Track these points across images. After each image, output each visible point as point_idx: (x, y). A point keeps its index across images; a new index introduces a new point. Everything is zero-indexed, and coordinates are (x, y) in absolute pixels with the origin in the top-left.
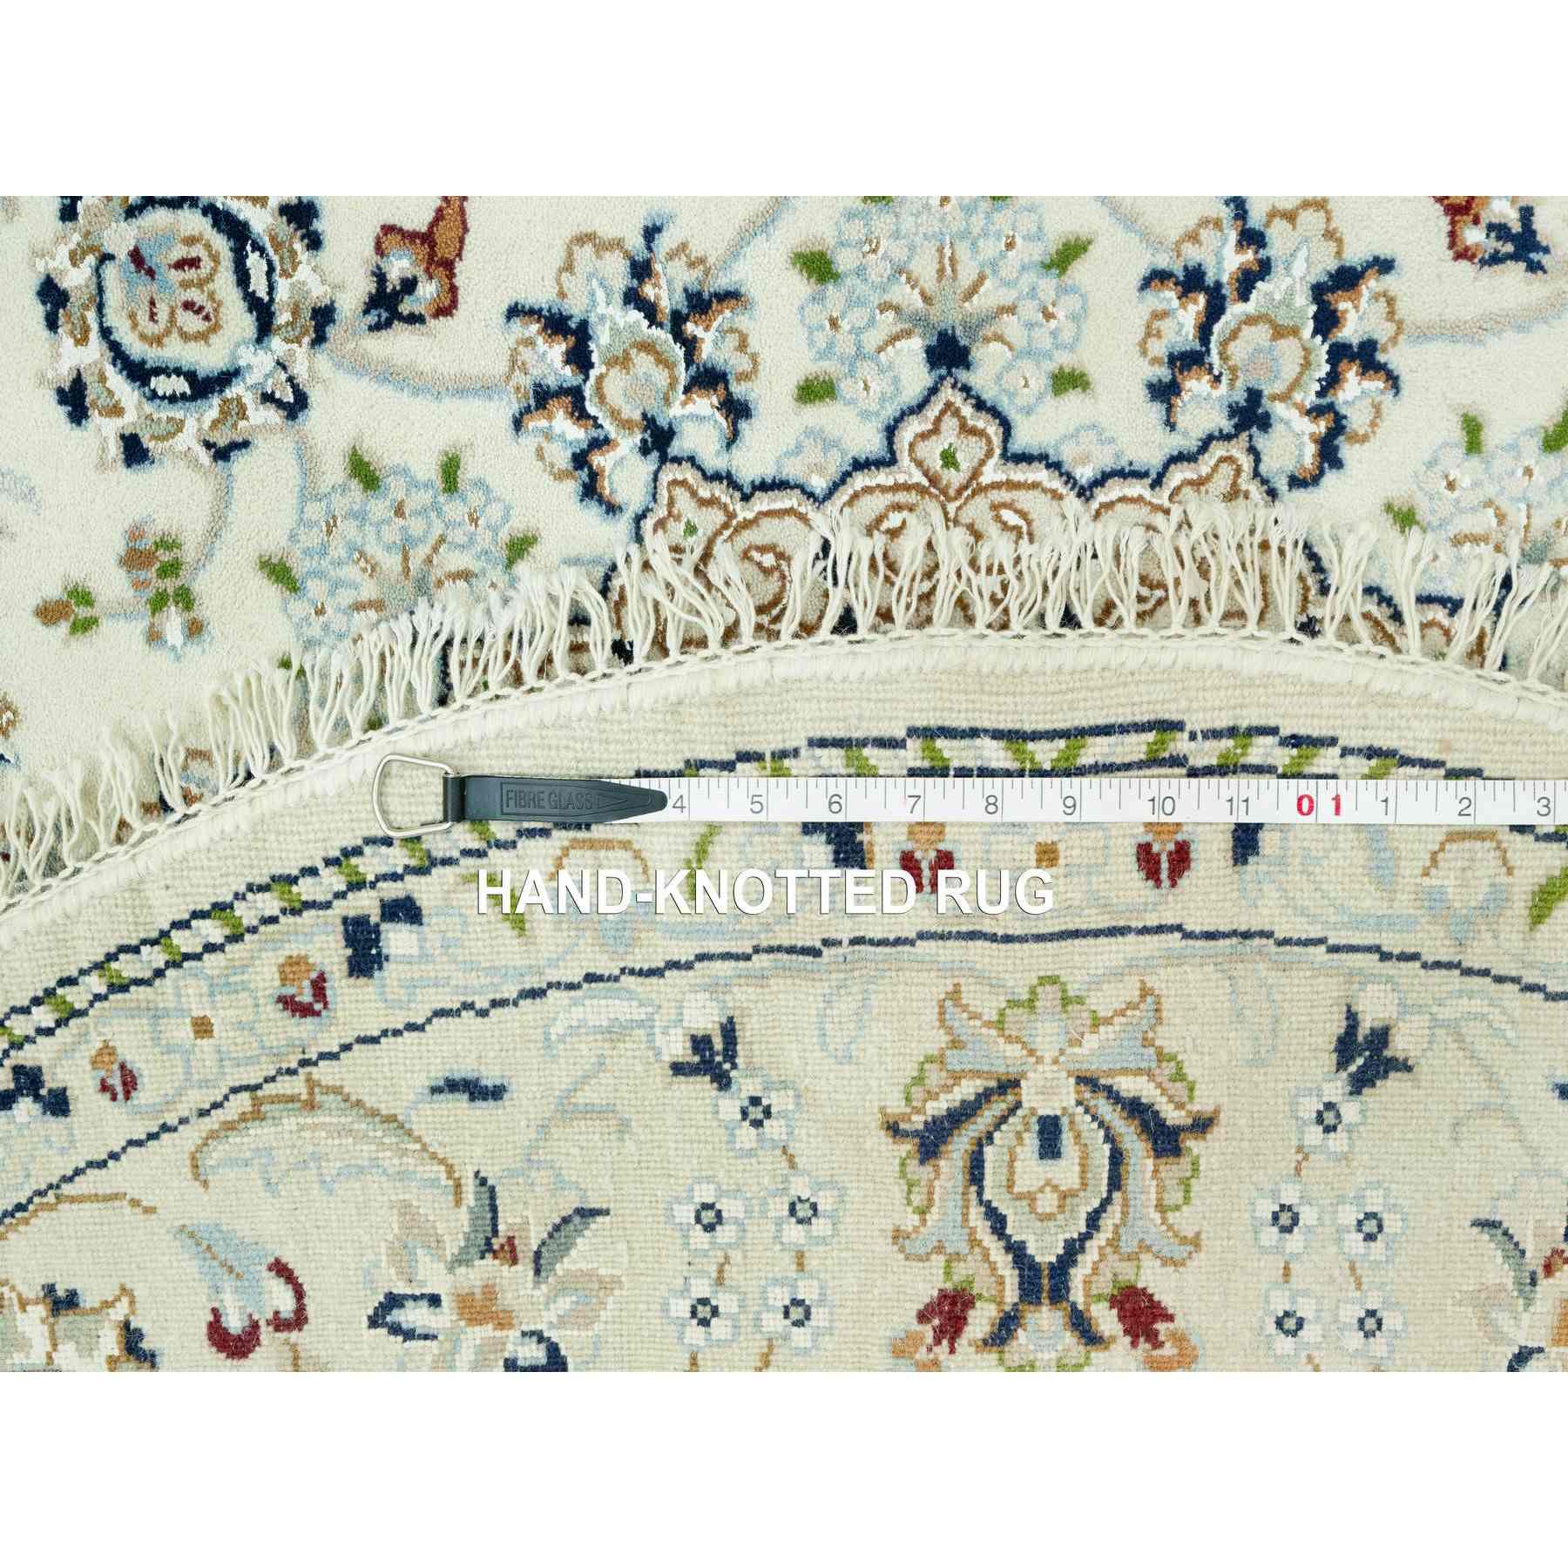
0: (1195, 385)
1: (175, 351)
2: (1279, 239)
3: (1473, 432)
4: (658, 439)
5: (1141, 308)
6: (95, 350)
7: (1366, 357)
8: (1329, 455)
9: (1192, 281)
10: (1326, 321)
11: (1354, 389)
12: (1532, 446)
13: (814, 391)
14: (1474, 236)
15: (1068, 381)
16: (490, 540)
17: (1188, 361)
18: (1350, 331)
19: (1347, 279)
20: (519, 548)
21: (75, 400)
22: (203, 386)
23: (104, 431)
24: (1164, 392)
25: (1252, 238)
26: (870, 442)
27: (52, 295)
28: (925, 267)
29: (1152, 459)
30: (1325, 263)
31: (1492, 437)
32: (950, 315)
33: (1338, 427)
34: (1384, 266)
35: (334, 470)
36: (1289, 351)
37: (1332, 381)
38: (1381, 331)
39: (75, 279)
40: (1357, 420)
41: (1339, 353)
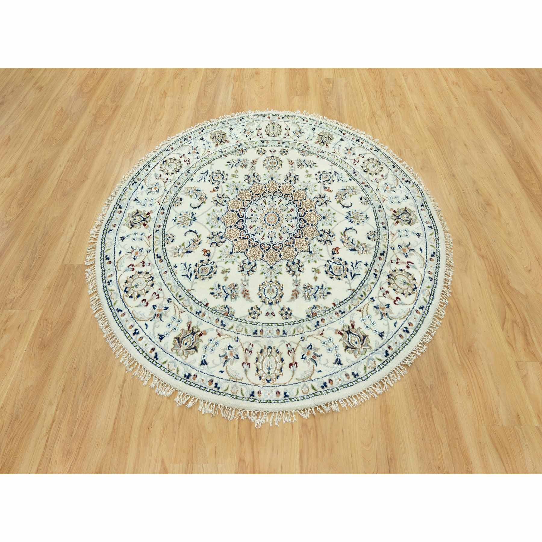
0: (323, 232)
1: (322, 177)
2: (333, 238)
3: (321, 250)
4: (318, 201)
5: (328, 229)
6: (322, 173)
7: (325, 243)
8: (319, 241)
9: (330, 232)
10: (328, 240)
11: (323, 242)
12: (320, 254)
13: (321, 210)
14: (334, 250)
15: (323, 225)
16: (312, 192)
17: (324, 232)
18: (327, 242)
19: (330, 242)
20: (311, 194)
21: (319, 172)
22: (320, 178)
23: (317, 173)
24: (322, 230)
25: (333, 236)
26: (318, 213)
27: (325, 171)
28: (329, 216)
29: (318, 229)
30: (331, 240)
31: (321, 251)
32: (326, 218)
33: (321, 241)
34: (331, 244)
35: (315, 185)
36: (326, 238)
37: (324, 241)
38: (327, 244)
39: (326, 172)
40: (321, 242)
41: (326, 241)
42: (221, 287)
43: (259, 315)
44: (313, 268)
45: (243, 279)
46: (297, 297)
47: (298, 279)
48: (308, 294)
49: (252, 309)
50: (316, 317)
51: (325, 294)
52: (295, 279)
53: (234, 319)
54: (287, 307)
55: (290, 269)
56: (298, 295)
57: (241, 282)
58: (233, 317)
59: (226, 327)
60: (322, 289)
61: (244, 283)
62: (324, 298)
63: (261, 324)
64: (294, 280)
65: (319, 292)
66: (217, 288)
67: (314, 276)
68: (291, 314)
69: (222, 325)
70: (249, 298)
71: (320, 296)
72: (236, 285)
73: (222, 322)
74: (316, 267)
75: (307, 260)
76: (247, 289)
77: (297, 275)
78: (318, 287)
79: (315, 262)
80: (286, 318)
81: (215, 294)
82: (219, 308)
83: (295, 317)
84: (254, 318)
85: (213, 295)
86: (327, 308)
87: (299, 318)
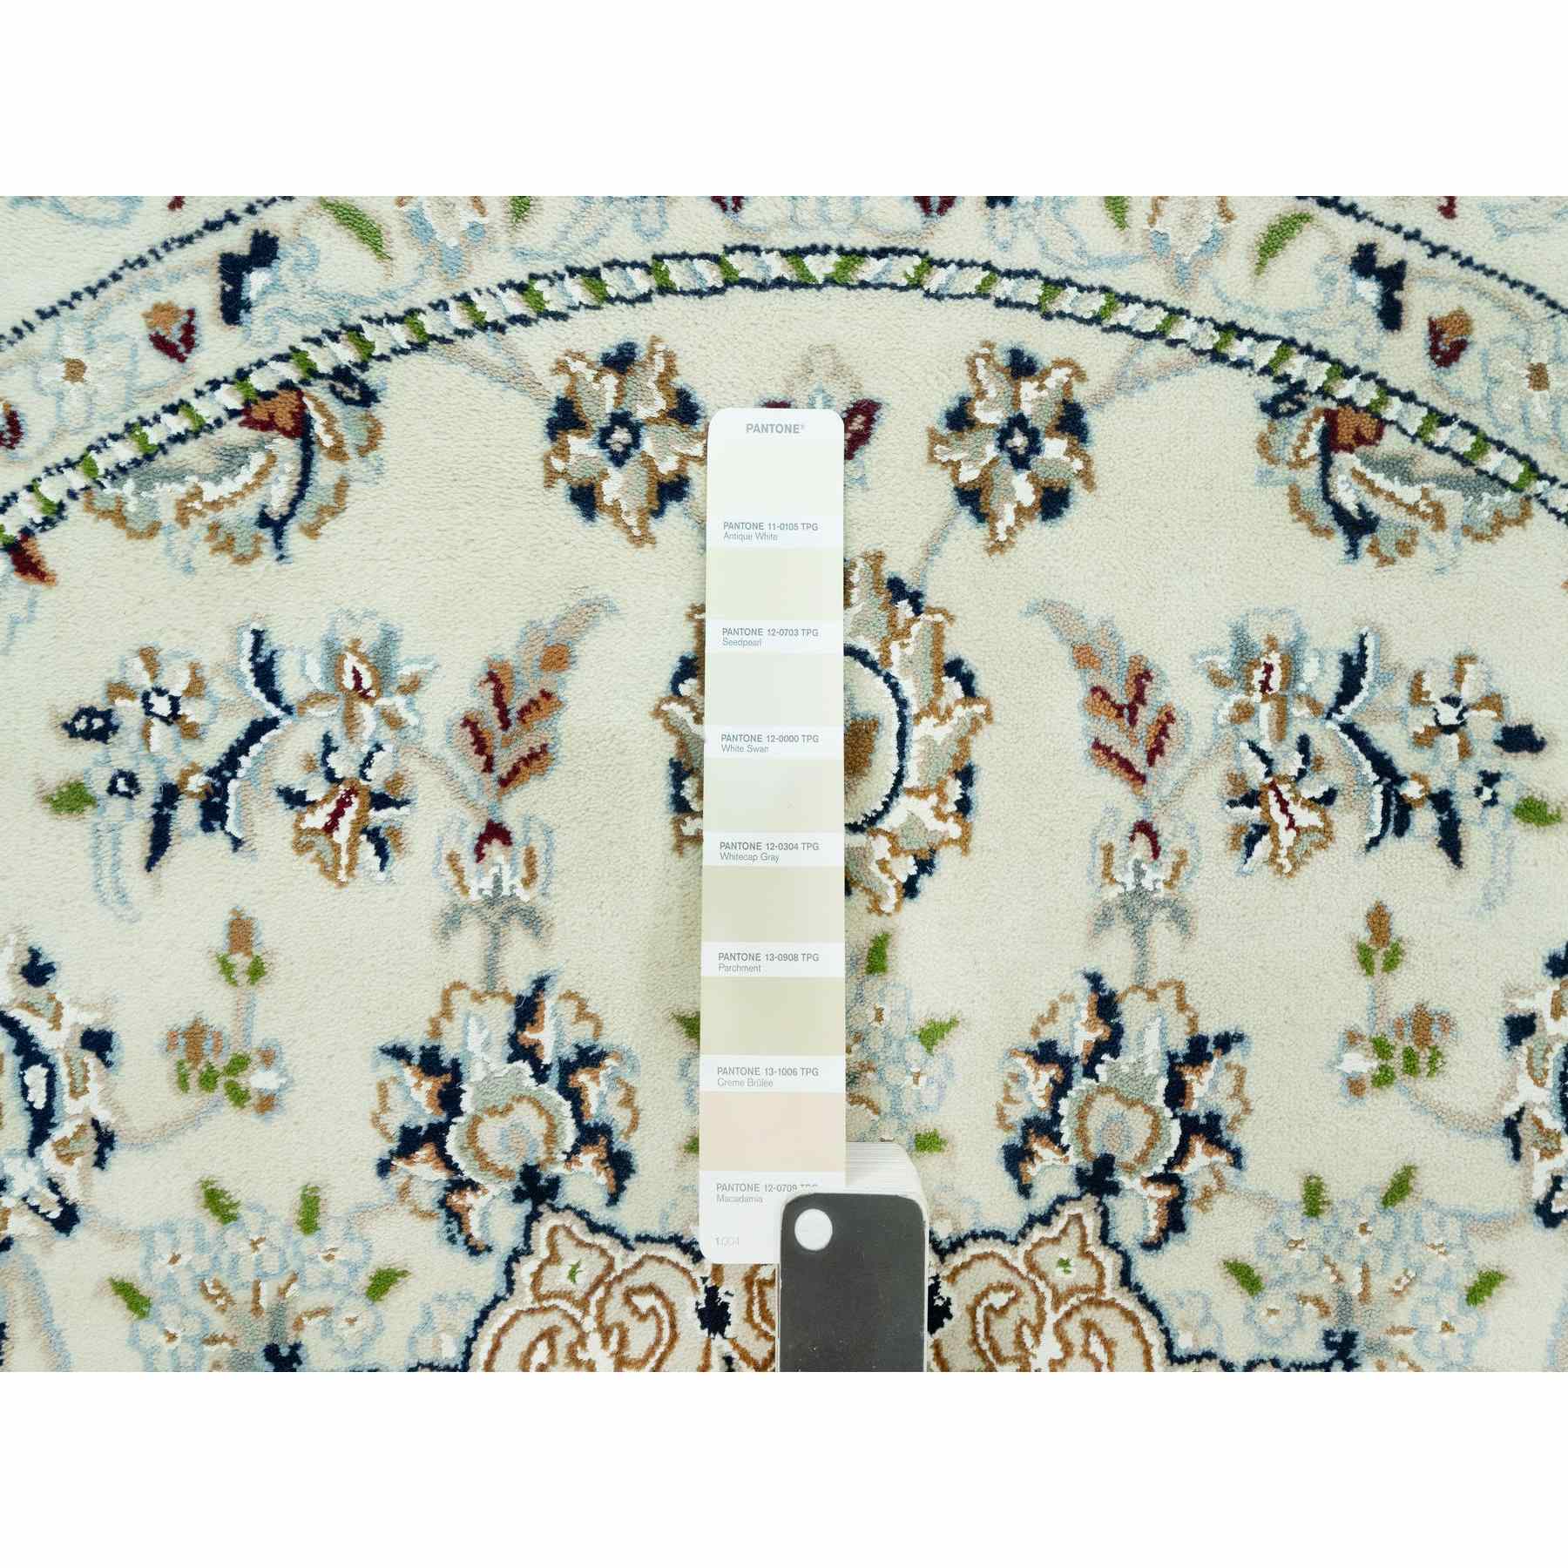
23: (1540, 995)
35: (1488, 1255)
42: (1425, 820)
43: (960, 419)
44: (267, 1103)
45: (1161, 932)
46: (497, 680)
47: (472, 937)
48: (350, 720)
49: (1053, 502)
50: (261, 381)
51: (128, 712)
52: (517, 935)
53: (1266, 354)
54: (603, 521)
55: (575, 1097)
56: (481, 702)
57: (1196, 891)
58: (1269, 388)
59: (1349, 249)
60: (170, 794)
61: (1155, 876)
62: (149, 657)
63: (936, 279)
64: (533, 921)
65: (210, 752)
66: (1467, 808)
67: (265, 995)
68: (566, 418)
69: (1393, 278)
70: (1084, 657)
71: (197, 688)
72: (1251, 838)
73: (1391, 316)
74: (229, 1117)
75: (331, 1230)
76: (1114, 788)
77: (491, 990)
78: (213, 813)
79: (217, 1203)
80: (621, 361)
81: (1483, 726)
82: (1438, 516)
83: (517, 378)
84: (1021, 366)
85: (1515, 717)
86: (118, 516)
87: (477, 365)
